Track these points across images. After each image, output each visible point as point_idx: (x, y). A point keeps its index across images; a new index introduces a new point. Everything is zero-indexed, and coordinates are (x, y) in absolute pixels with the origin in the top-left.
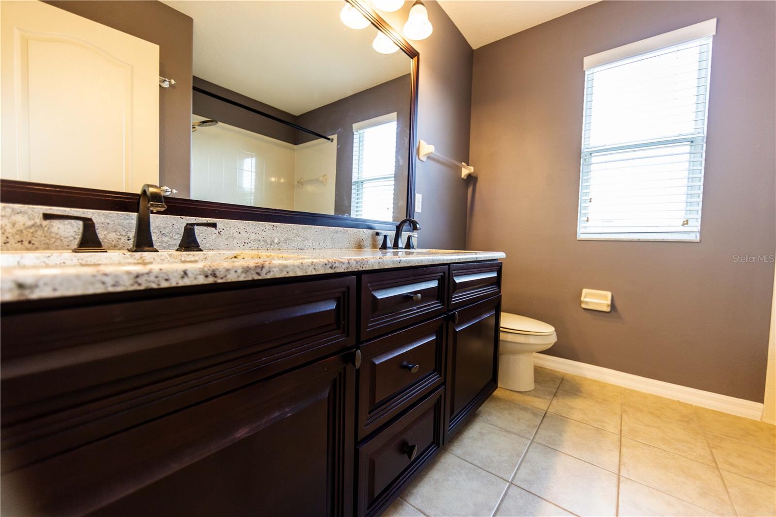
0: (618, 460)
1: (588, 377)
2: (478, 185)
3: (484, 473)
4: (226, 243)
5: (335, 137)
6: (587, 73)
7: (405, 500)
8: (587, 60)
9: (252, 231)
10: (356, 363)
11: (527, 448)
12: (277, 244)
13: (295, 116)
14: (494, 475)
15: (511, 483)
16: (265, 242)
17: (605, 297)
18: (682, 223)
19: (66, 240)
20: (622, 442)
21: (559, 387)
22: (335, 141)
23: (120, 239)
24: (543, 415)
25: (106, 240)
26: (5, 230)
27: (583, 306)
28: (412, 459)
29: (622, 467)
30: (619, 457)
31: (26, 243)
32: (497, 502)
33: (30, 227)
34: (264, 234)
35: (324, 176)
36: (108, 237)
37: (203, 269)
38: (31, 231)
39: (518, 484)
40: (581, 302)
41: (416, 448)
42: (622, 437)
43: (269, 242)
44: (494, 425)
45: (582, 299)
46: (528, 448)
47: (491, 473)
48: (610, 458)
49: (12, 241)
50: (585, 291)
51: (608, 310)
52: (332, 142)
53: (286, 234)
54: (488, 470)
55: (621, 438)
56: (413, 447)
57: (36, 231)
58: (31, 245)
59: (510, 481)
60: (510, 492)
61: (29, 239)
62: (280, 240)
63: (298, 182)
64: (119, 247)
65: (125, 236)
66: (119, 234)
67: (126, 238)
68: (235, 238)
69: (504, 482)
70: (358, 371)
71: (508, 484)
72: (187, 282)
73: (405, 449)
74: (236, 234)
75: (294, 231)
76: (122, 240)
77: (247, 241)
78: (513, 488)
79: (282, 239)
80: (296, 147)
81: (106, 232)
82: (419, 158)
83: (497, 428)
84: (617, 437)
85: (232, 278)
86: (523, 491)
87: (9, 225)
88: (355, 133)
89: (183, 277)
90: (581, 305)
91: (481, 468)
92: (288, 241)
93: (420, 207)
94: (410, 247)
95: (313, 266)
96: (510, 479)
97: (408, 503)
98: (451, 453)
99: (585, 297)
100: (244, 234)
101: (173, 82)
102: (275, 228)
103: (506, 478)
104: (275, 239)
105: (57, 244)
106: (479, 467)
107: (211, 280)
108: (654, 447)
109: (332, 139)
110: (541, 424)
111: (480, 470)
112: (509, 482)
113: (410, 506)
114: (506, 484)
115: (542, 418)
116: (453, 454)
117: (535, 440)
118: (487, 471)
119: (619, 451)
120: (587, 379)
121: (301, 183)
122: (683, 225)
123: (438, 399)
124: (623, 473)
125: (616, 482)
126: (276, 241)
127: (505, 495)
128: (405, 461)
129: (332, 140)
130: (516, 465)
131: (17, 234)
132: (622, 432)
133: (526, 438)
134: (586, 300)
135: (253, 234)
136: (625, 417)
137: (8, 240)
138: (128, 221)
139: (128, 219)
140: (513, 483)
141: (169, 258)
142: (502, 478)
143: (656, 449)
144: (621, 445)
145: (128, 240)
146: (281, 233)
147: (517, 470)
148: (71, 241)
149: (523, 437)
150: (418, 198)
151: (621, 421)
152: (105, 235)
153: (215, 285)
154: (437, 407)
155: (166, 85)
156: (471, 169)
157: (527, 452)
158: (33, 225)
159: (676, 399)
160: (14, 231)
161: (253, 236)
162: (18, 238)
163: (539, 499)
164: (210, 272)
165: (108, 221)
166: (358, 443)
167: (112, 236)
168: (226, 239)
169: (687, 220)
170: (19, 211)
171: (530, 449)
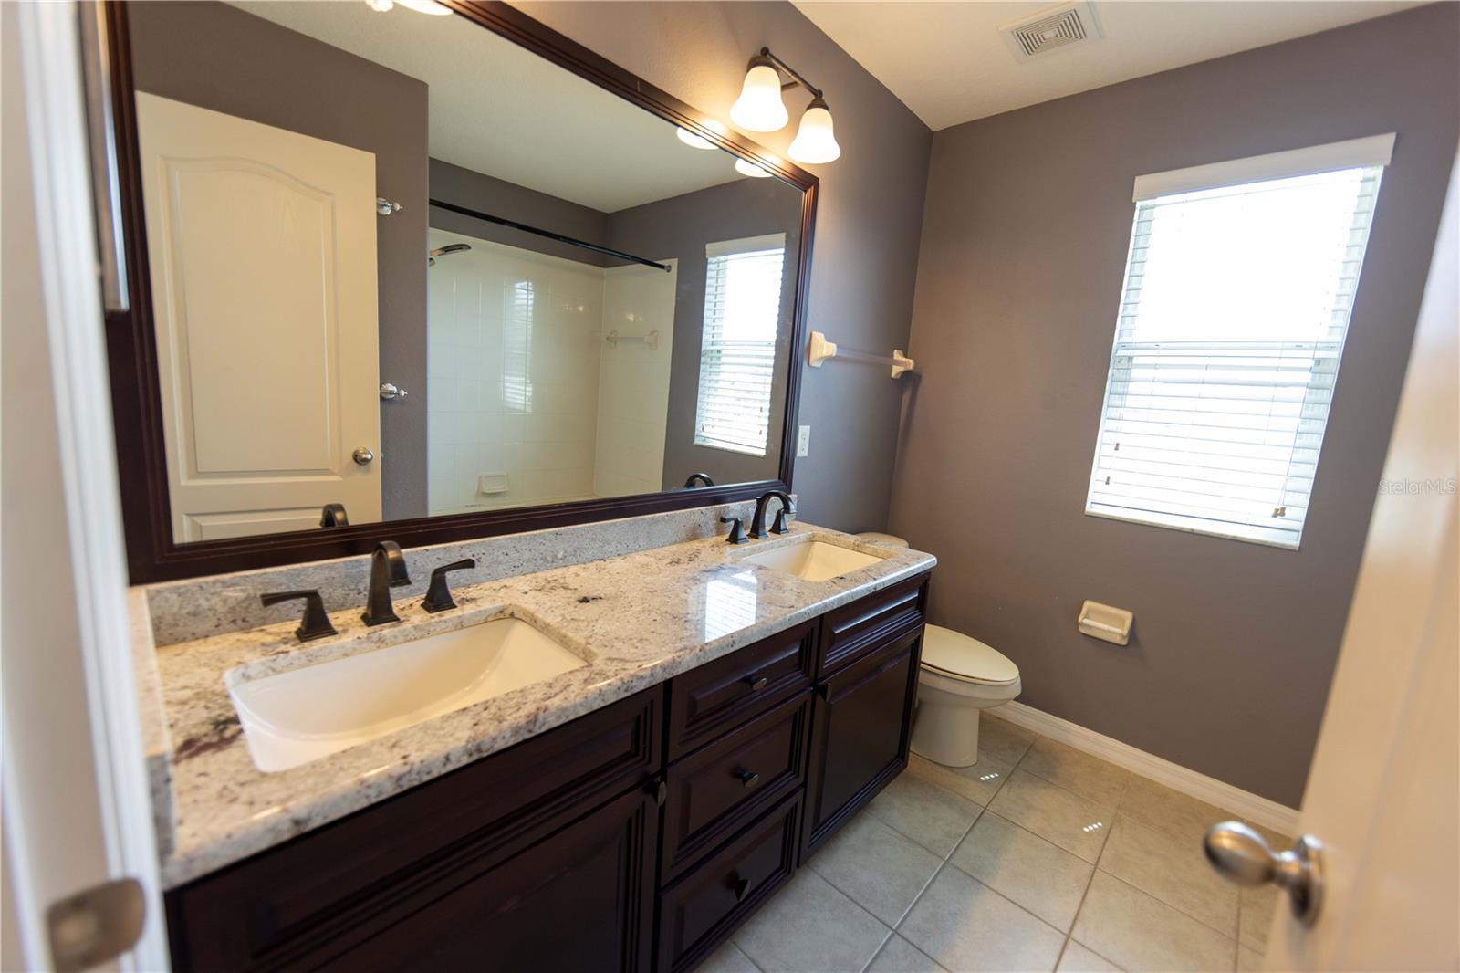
0: (1075, 910)
1: (1077, 747)
2: (921, 391)
3: (858, 910)
4: (488, 572)
5: (674, 263)
6: (1139, 204)
7: (734, 943)
8: (1140, 182)
9: (524, 547)
10: (659, 797)
11: (935, 874)
12: (561, 559)
13: (606, 214)
14: (874, 916)
15: (896, 932)
16: (544, 559)
17: (1121, 620)
18: (1273, 512)
19: (284, 609)
20: (1094, 878)
21: (1019, 763)
22: (674, 270)
23: (348, 595)
24: (977, 816)
25: (331, 600)
26: (216, 610)
27: (1082, 630)
28: (741, 899)
29: (1079, 923)
30: (1078, 905)
31: (239, 622)
32: (866, 960)
33: (243, 601)
34: (543, 548)
35: (652, 333)
36: (333, 595)
37: (465, 747)
38: (244, 605)
39: (907, 934)
40: (1078, 624)
41: (749, 882)
42: (1097, 870)
43: (549, 558)
44: (891, 827)
45: (1080, 619)
46: (937, 874)
47: (869, 912)
48: (1061, 907)
49: (224, 622)
50: (1088, 604)
51: (1124, 642)
52: (668, 271)
53: (574, 542)
54: (865, 905)
55: (1095, 870)
56: (745, 882)
57: (250, 605)
58: (245, 623)
59: (894, 928)
60: (891, 947)
61: (243, 615)
62: (566, 552)
63: (607, 339)
64: (348, 605)
65: (353, 590)
66: (346, 588)
67: (356, 592)
68: (500, 563)
69: (885, 928)
70: (662, 809)
71: (890, 932)
72: (450, 767)
73: (735, 883)
74: (502, 557)
75: (589, 535)
76: (352, 596)
77: (517, 564)
78: (897, 939)
79: (570, 550)
80: (606, 271)
81: (331, 590)
82: (808, 364)
83: (895, 834)
84: (1087, 869)
85: (500, 745)
86: (910, 947)
87: (221, 603)
88: (710, 260)
89: (445, 765)
90: (1078, 627)
91: (856, 902)
92: (578, 552)
93: (806, 450)
94: (780, 530)
95: (601, 697)
96: (896, 926)
97: (738, 947)
98: (815, 871)
99: (1086, 617)
100: (513, 555)
101: (398, 207)
102: (558, 537)
103: (888, 922)
104: (558, 553)
105: (274, 616)
106: (853, 901)
107: (475, 757)
108: (1144, 892)
109: (670, 266)
110: (969, 832)
111: (854, 904)
112: (892, 930)
113: (740, 952)
114: (887, 932)
115: (974, 820)
116: (817, 874)
117: (952, 861)
118: (864, 909)
119: (1083, 894)
120: (1074, 750)
121: (612, 340)
122: (1275, 515)
123: (792, 809)
124: (1077, 934)
125: (1059, 948)
126: (560, 555)
127: (882, 950)
128: (732, 899)
129: (669, 269)
130: (910, 903)
131: (229, 612)
132: (1101, 861)
133: (939, 856)
134: (1086, 621)
135: (527, 552)
136: (1115, 831)
137: (220, 622)
138: (358, 570)
139: (357, 567)
140: (899, 931)
141: (414, 632)
142: (883, 923)
143: (1146, 898)
144: (1090, 883)
145: (359, 594)
146: (568, 542)
147: (910, 911)
148: (291, 608)
149: (934, 854)
150: (804, 433)
151: (1106, 839)
152: (330, 594)
153: (481, 760)
154: (789, 822)
155: (387, 211)
156: (910, 363)
157: (933, 881)
158: (247, 598)
159: (1218, 806)
160: (226, 608)
161: (526, 555)
162: (230, 617)
163: (930, 963)
164: (474, 749)
165: (333, 574)
166: (659, 891)
167: (339, 593)
168: (488, 567)
169: (1283, 509)
170: (229, 584)
171: (940, 877)
